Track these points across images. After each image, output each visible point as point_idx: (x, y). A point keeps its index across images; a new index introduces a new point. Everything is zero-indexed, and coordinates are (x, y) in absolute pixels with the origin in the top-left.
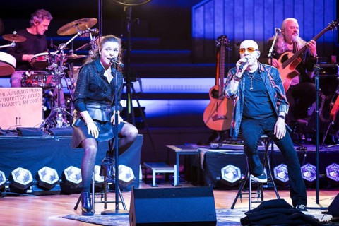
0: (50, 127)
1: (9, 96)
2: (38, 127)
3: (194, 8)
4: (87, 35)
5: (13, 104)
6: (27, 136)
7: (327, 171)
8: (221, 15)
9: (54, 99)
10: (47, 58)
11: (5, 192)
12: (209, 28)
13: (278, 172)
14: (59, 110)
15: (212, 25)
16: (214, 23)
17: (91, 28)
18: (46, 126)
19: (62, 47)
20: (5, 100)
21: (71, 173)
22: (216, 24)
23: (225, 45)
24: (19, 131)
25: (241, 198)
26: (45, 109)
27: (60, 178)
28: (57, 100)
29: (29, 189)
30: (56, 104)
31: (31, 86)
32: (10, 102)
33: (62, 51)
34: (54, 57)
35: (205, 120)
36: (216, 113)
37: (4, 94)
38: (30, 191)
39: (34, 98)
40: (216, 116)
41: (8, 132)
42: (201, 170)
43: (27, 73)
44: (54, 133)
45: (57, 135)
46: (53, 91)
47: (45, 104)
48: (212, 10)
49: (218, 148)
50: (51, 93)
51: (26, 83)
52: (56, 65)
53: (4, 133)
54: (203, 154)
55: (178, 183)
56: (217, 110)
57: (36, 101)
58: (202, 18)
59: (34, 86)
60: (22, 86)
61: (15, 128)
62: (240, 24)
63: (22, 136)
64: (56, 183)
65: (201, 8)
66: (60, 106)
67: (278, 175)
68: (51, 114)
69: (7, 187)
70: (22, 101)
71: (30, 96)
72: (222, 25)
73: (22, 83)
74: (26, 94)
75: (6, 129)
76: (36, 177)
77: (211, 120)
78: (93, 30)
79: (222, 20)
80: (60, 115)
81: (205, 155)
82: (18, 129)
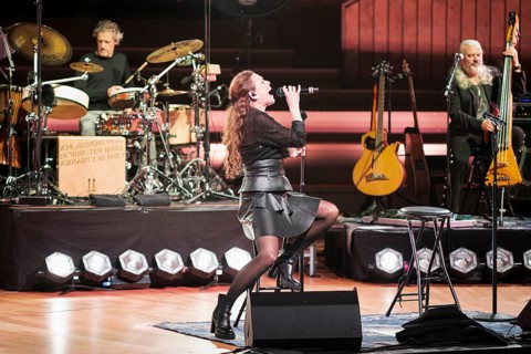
0: (136, 193)
1: (79, 150)
2: (120, 192)
3: (344, 5)
4: (189, 63)
5: (84, 161)
6: (104, 206)
7: (525, 258)
8: (385, 15)
9: (142, 153)
10: (132, 96)
11: (73, 286)
12: (366, 36)
13: (456, 259)
14: (148, 168)
15: (370, 31)
16: (373, 27)
17: (195, 53)
18: (130, 191)
19: (154, 80)
20: (74, 154)
21: (165, 259)
22: (377, 29)
23: (386, 74)
24: (92, 199)
25: (400, 300)
26: (129, 166)
27: (150, 266)
28: (145, 154)
29: (106, 280)
30: (145, 159)
31: (110, 134)
32: (80, 157)
33: (153, 87)
34: (141, 95)
35: (355, 180)
36: (370, 171)
37: (71, 146)
38: (108, 284)
39: (114, 153)
40: (372, 175)
41: (77, 200)
42: (347, 253)
43: (104, 116)
44: (142, 203)
45: (146, 205)
46: (140, 141)
47: (129, 160)
48: (370, 8)
49: (372, 224)
50: (137, 144)
51: (102, 130)
52: (145, 106)
53: (72, 202)
54: (350, 232)
55: (315, 272)
56: (372, 166)
57: (116, 156)
58: (356, 21)
59: (114, 135)
60: (97, 135)
61: (87, 195)
62: (412, 29)
63: (98, 206)
64: (144, 273)
65: (356, 6)
66: (149, 162)
67: (456, 263)
68: (137, 175)
69: (76, 278)
70: (97, 156)
71: (108, 150)
72: (385, 32)
73: (96, 129)
74: (103, 147)
75: (75, 195)
76: (116, 264)
77: (364, 180)
78: (196, 56)
79: (385, 24)
80: (150, 177)
81: (353, 234)
82: (91, 197)
